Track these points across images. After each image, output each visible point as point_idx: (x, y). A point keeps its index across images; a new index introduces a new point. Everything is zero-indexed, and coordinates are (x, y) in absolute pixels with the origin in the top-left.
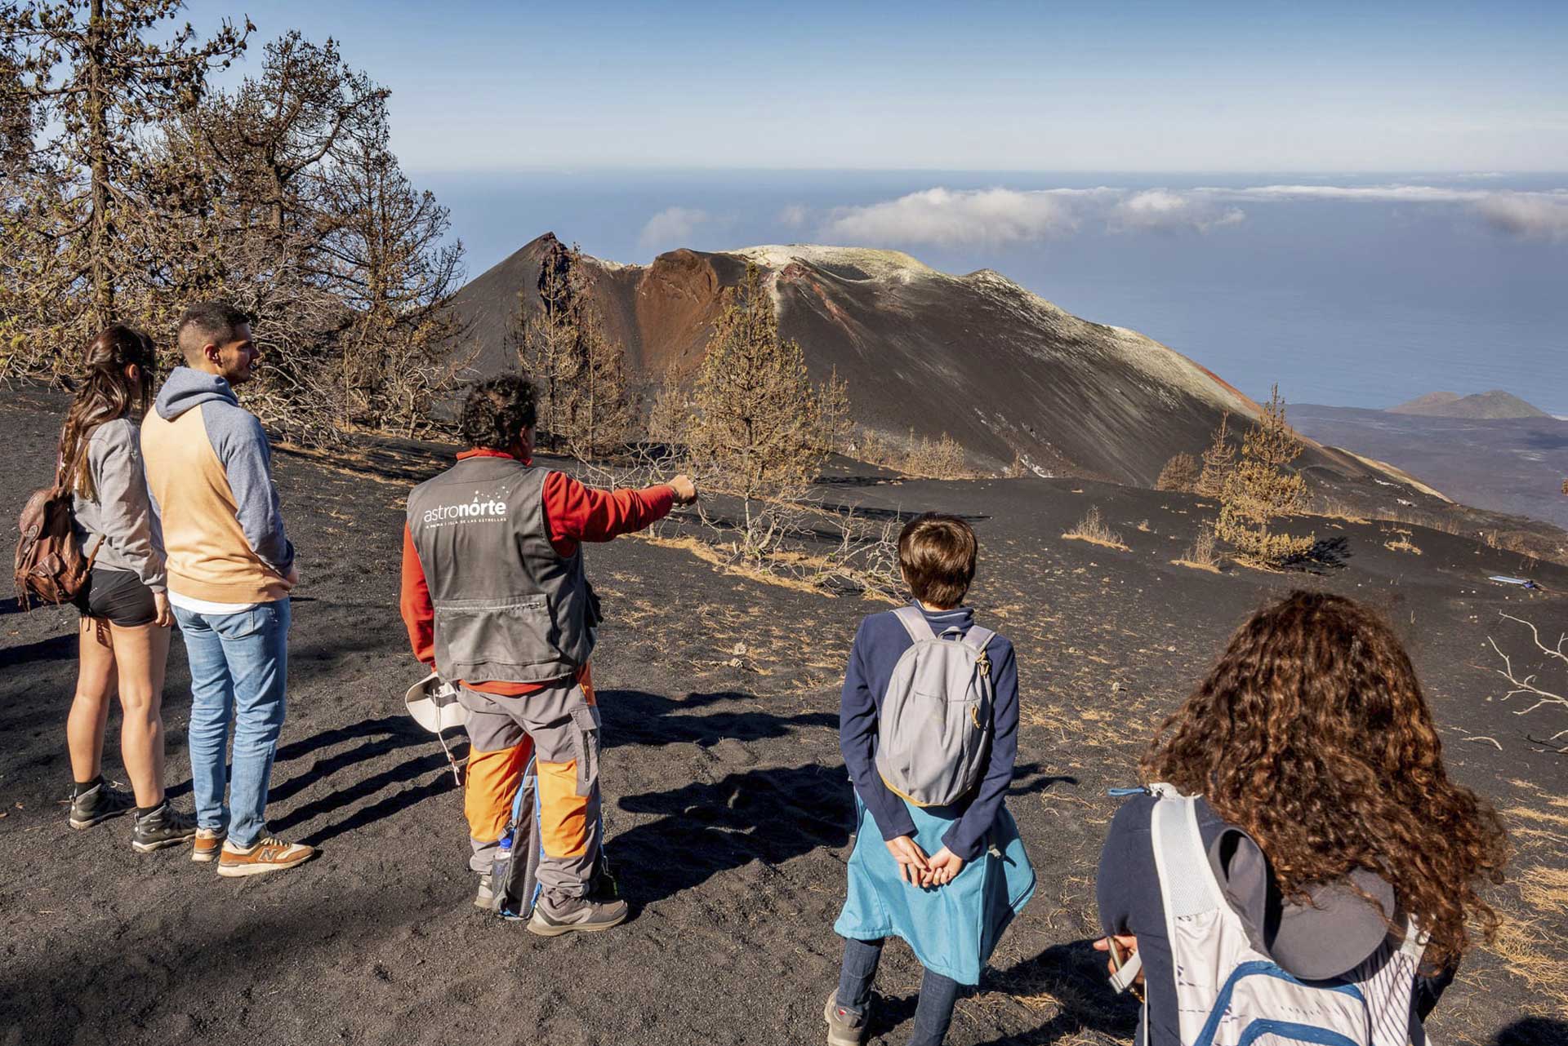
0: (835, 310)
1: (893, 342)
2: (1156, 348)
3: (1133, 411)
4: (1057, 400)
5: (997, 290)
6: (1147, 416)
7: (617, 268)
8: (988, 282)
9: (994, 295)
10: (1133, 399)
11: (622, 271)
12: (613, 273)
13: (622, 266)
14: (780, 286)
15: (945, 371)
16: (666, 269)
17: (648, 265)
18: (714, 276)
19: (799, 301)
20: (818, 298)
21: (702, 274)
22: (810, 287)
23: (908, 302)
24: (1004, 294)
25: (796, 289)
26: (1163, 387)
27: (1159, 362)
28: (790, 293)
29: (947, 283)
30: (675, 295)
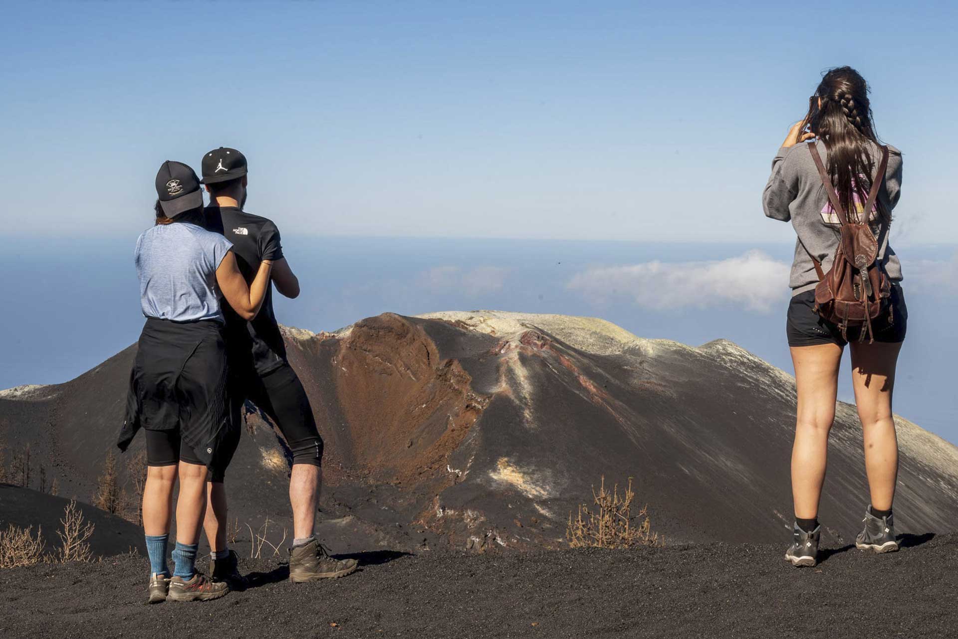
0: (593, 389)
1: (665, 427)
2: (918, 432)
3: (927, 509)
4: (852, 497)
5: (743, 363)
6: (942, 515)
7: (306, 337)
8: (730, 354)
9: (742, 369)
10: (920, 492)
11: (312, 341)
12: (303, 343)
13: (312, 334)
14: (523, 359)
15: (729, 464)
16: (369, 337)
17: (347, 334)
18: (433, 347)
19: (549, 376)
20: (570, 373)
21: (417, 344)
22: (557, 360)
23: (663, 378)
24: (752, 368)
25: (543, 363)
26: (943, 478)
27: (927, 447)
28: (538, 368)
29: (691, 355)
30: (384, 371)
